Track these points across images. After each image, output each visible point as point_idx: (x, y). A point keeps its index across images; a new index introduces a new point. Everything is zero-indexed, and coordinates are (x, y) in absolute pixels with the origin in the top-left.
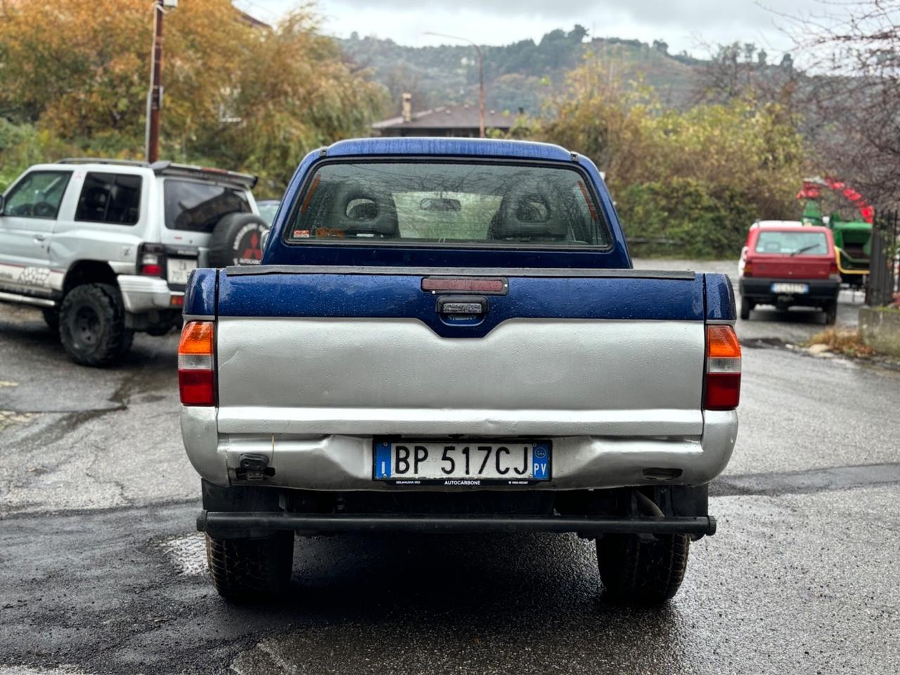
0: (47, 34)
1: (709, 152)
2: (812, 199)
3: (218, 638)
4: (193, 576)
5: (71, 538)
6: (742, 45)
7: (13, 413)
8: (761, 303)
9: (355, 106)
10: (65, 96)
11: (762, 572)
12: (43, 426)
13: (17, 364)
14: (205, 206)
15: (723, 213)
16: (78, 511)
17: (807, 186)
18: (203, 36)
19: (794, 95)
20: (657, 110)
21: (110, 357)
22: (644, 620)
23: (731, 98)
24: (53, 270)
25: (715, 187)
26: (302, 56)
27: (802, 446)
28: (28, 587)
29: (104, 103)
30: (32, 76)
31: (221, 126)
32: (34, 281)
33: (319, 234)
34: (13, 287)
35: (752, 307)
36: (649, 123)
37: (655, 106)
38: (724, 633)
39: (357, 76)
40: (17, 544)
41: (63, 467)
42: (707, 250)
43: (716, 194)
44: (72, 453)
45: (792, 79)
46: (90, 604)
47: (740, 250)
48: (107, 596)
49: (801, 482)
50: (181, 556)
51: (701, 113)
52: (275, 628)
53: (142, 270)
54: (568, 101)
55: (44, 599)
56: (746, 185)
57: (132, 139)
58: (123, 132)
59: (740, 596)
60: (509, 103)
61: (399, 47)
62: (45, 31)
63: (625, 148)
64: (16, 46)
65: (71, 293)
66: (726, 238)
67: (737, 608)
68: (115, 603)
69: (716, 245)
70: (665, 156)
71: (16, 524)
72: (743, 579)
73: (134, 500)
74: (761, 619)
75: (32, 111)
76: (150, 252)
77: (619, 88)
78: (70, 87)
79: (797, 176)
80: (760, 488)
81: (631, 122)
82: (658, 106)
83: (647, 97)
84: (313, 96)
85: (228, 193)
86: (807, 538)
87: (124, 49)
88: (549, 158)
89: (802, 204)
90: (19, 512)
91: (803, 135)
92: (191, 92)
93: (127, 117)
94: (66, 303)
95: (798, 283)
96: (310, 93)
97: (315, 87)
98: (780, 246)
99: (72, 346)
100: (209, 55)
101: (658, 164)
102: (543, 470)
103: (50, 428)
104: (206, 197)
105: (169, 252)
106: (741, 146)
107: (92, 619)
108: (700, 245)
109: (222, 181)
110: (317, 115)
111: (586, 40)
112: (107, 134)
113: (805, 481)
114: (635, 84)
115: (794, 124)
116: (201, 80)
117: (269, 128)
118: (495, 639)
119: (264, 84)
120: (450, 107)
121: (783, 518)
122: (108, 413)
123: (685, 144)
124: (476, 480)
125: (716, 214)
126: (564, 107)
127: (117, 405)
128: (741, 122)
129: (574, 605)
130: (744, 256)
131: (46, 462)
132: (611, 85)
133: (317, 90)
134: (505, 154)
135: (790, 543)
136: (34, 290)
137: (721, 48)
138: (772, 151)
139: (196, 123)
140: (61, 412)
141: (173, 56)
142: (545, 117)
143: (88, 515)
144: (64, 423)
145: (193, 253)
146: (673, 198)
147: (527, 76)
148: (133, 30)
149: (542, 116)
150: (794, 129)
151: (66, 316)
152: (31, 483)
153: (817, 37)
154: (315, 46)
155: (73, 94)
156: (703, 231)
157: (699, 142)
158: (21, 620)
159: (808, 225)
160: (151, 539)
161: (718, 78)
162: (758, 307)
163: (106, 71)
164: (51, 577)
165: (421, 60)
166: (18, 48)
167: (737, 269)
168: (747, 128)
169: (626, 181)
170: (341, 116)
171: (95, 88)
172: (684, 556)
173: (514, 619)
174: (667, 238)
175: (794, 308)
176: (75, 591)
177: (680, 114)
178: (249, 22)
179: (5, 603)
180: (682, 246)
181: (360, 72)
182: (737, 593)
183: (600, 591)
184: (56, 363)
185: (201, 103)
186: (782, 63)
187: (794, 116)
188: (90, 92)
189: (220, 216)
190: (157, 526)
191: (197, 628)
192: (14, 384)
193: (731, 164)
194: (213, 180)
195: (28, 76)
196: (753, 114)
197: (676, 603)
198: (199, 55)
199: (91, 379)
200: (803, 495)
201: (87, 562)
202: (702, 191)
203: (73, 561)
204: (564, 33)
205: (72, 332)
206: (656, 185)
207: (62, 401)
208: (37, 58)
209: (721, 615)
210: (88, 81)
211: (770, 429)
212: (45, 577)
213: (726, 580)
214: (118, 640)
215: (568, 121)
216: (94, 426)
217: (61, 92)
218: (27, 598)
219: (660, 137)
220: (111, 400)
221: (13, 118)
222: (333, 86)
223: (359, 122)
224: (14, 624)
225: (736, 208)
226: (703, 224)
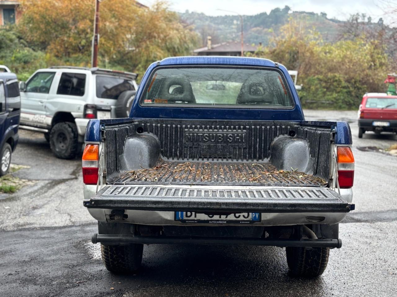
0: (50, 11)
1: (345, 62)
2: (392, 83)
3: (105, 292)
4: (98, 260)
5: (44, 240)
6: (360, 14)
7: (27, 180)
8: (368, 130)
9: (185, 42)
10: (58, 39)
11: (365, 262)
12: (39, 186)
13: (31, 158)
14: (116, 88)
15: (351, 89)
16: (49, 227)
17: (389, 77)
18: (119, 12)
19: (384, 36)
20: (321, 43)
21: (72, 155)
22: (308, 286)
23: (355, 38)
24: (47, 116)
25: (347, 78)
26: (162, 20)
27: (386, 199)
28: (21, 264)
29: (75, 42)
30: (44, 30)
31: (126, 52)
32: (39, 121)
33: (156, 101)
34: (30, 123)
35: (364, 132)
36: (317, 49)
37: (320, 42)
38: (346, 292)
39: (186, 29)
40: (19, 243)
41: (46, 206)
42: (344, 106)
43: (348, 81)
44: (50, 199)
45: (383, 29)
46: (48, 274)
47: (359, 106)
48: (56, 270)
49: (385, 216)
50: (93, 250)
51: (341, 44)
52: (132, 287)
53: (86, 116)
54: (281, 39)
55: (27, 271)
56: (361, 77)
57: (87, 57)
58: (84, 54)
59: (354, 274)
60: (255, 40)
61: (207, 16)
62: (49, 10)
63: (307, 60)
64: (37, 17)
65: (55, 127)
66: (353, 101)
67: (353, 280)
68: (60, 273)
69: (348, 103)
70: (325, 63)
71: (20, 234)
72: (356, 265)
73: (75, 222)
74: (364, 286)
75: (43, 46)
76: (89, 108)
77: (304, 33)
78: (61, 35)
79: (385, 73)
80: (365, 219)
81: (309, 49)
82: (322, 41)
83: (317, 37)
84: (167, 38)
85: (126, 82)
86: (387, 244)
87: (84, 18)
88: (264, 65)
89: (387, 85)
90: (23, 227)
91: (388, 54)
92: (113, 37)
93: (85, 48)
94: (53, 131)
95: (385, 121)
96: (165, 37)
97: (168, 34)
98: (377, 105)
99: (55, 150)
100: (121, 20)
101: (322, 67)
102: (257, 217)
103: (42, 188)
104: (116, 84)
105: (98, 108)
106: (360, 59)
107: (48, 281)
108: (340, 104)
109: (122, 76)
110: (168, 47)
111: (290, 12)
112: (76, 55)
113: (387, 216)
114: (311, 32)
115: (383, 49)
116: (118, 31)
117: (148, 52)
118: (236, 294)
119: (145, 33)
120: (228, 42)
121: (376, 234)
122: (69, 181)
123: (334, 58)
124: (224, 221)
125: (348, 90)
126: (279, 42)
127: (73, 177)
128: (360, 48)
129: (274, 277)
130: (360, 109)
131: (38, 204)
132: (300, 32)
133: (168, 35)
134: (244, 64)
135: (379, 247)
136: (39, 125)
137: (351, 15)
138: (374, 61)
139: (115, 50)
140: (48, 180)
141: (105, 21)
142: (271, 47)
143: (53, 229)
144: (49, 185)
145: (109, 109)
146: (328, 82)
147: (264, 28)
148: (88, 9)
149: (269, 46)
150: (384, 52)
151: (53, 137)
152: (30, 214)
153: (394, 9)
154: (168, 16)
155: (62, 38)
156: (342, 97)
157: (340, 57)
158: (15, 281)
159: (390, 95)
160: (80, 241)
161: (349, 29)
162: (367, 132)
163: (76, 28)
164: (33, 260)
165: (216, 22)
166: (38, 18)
167: (357, 115)
168: (362, 51)
169: (307, 75)
170: (179, 47)
171: (72, 35)
172: (327, 255)
173: (245, 284)
174: (325, 100)
175: (383, 133)
176: (42, 267)
177: (332, 45)
178: (139, 6)
179: (9, 272)
180: (332, 104)
181: (188, 27)
182: (353, 272)
183: (287, 270)
184: (48, 157)
185: (118, 41)
186: (378, 22)
187: (383, 46)
188: (69, 37)
189: (121, 92)
190: (83, 235)
191: (96, 286)
192: (29, 167)
193: (355, 67)
194: (118, 76)
195: (42, 30)
196: (365, 45)
197: (323, 277)
198: (117, 20)
199: (63, 165)
200: (386, 223)
201: (49, 253)
202: (342, 79)
203: (43, 252)
204: (280, 9)
205: (55, 144)
206: (321, 77)
207: (49, 175)
208: (46, 22)
209: (345, 283)
210: (68, 32)
211: (371, 190)
212: (29, 260)
213: (348, 266)
214: (59, 292)
215: (281, 48)
216: (62, 187)
217: (57, 37)
218: (20, 270)
219: (323, 55)
220: (71, 174)
221: (34, 48)
222: (175, 34)
223: (187, 49)
224: (12, 283)
225: (357, 87)
226: (342, 94)
